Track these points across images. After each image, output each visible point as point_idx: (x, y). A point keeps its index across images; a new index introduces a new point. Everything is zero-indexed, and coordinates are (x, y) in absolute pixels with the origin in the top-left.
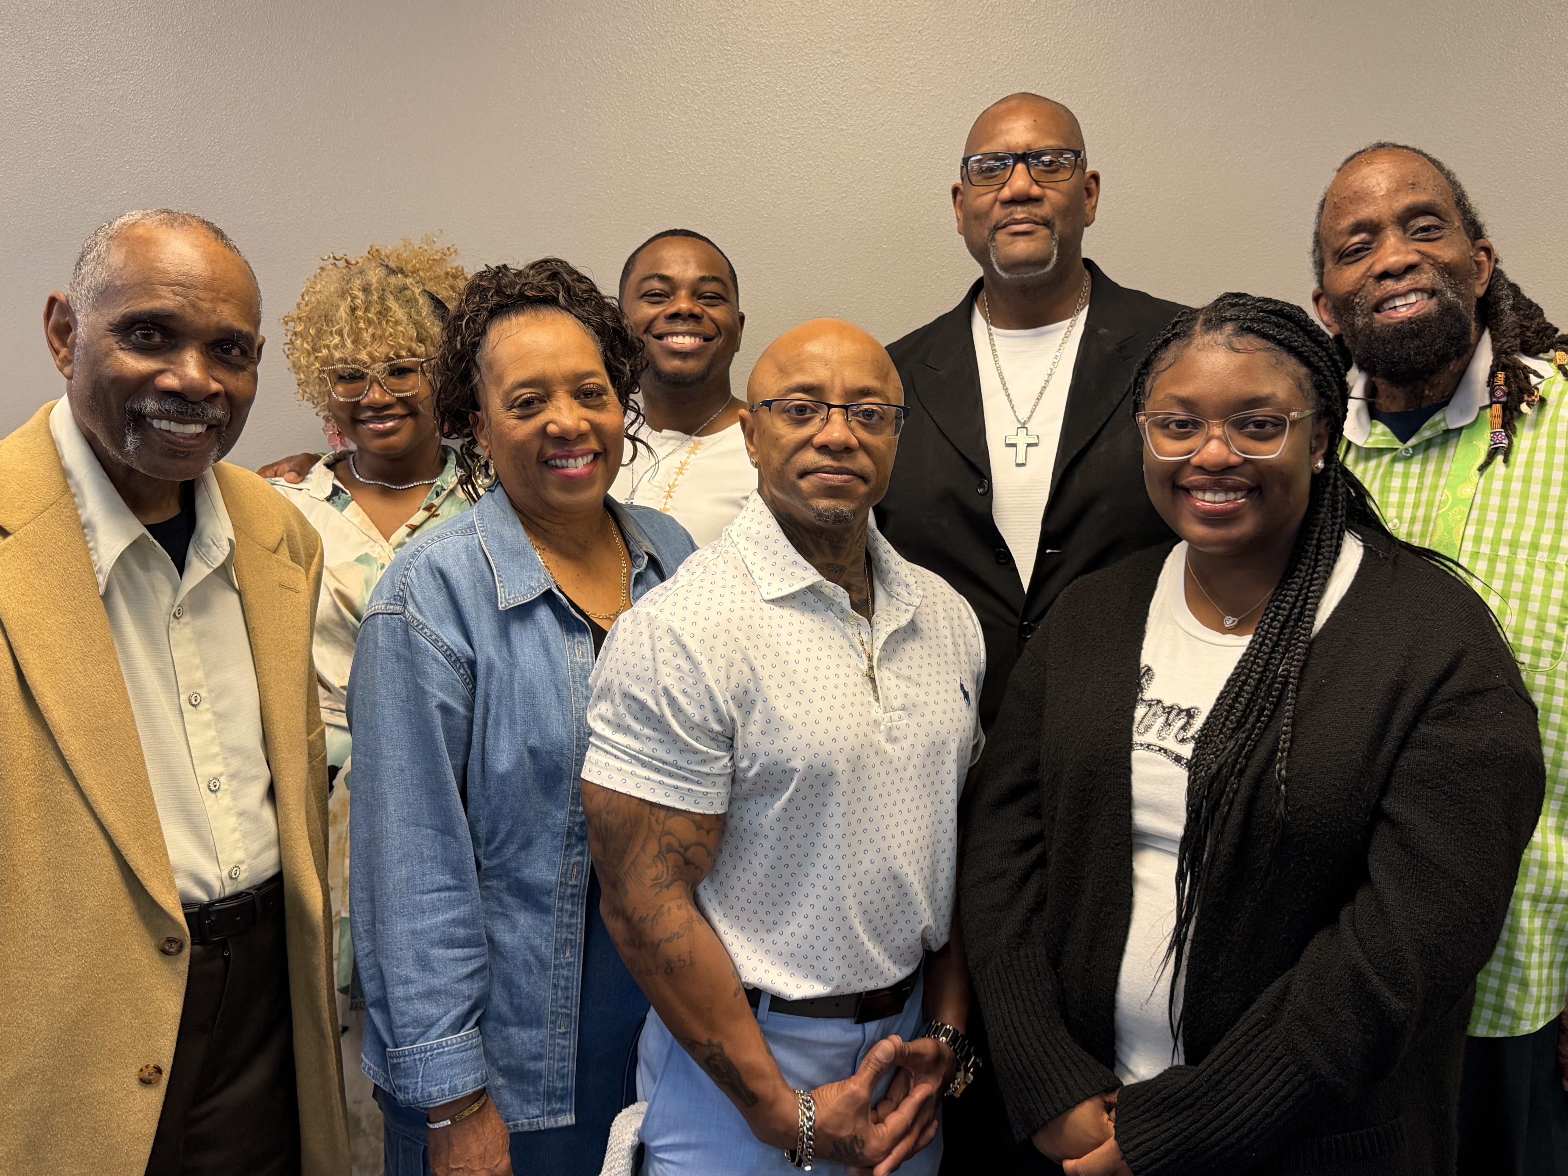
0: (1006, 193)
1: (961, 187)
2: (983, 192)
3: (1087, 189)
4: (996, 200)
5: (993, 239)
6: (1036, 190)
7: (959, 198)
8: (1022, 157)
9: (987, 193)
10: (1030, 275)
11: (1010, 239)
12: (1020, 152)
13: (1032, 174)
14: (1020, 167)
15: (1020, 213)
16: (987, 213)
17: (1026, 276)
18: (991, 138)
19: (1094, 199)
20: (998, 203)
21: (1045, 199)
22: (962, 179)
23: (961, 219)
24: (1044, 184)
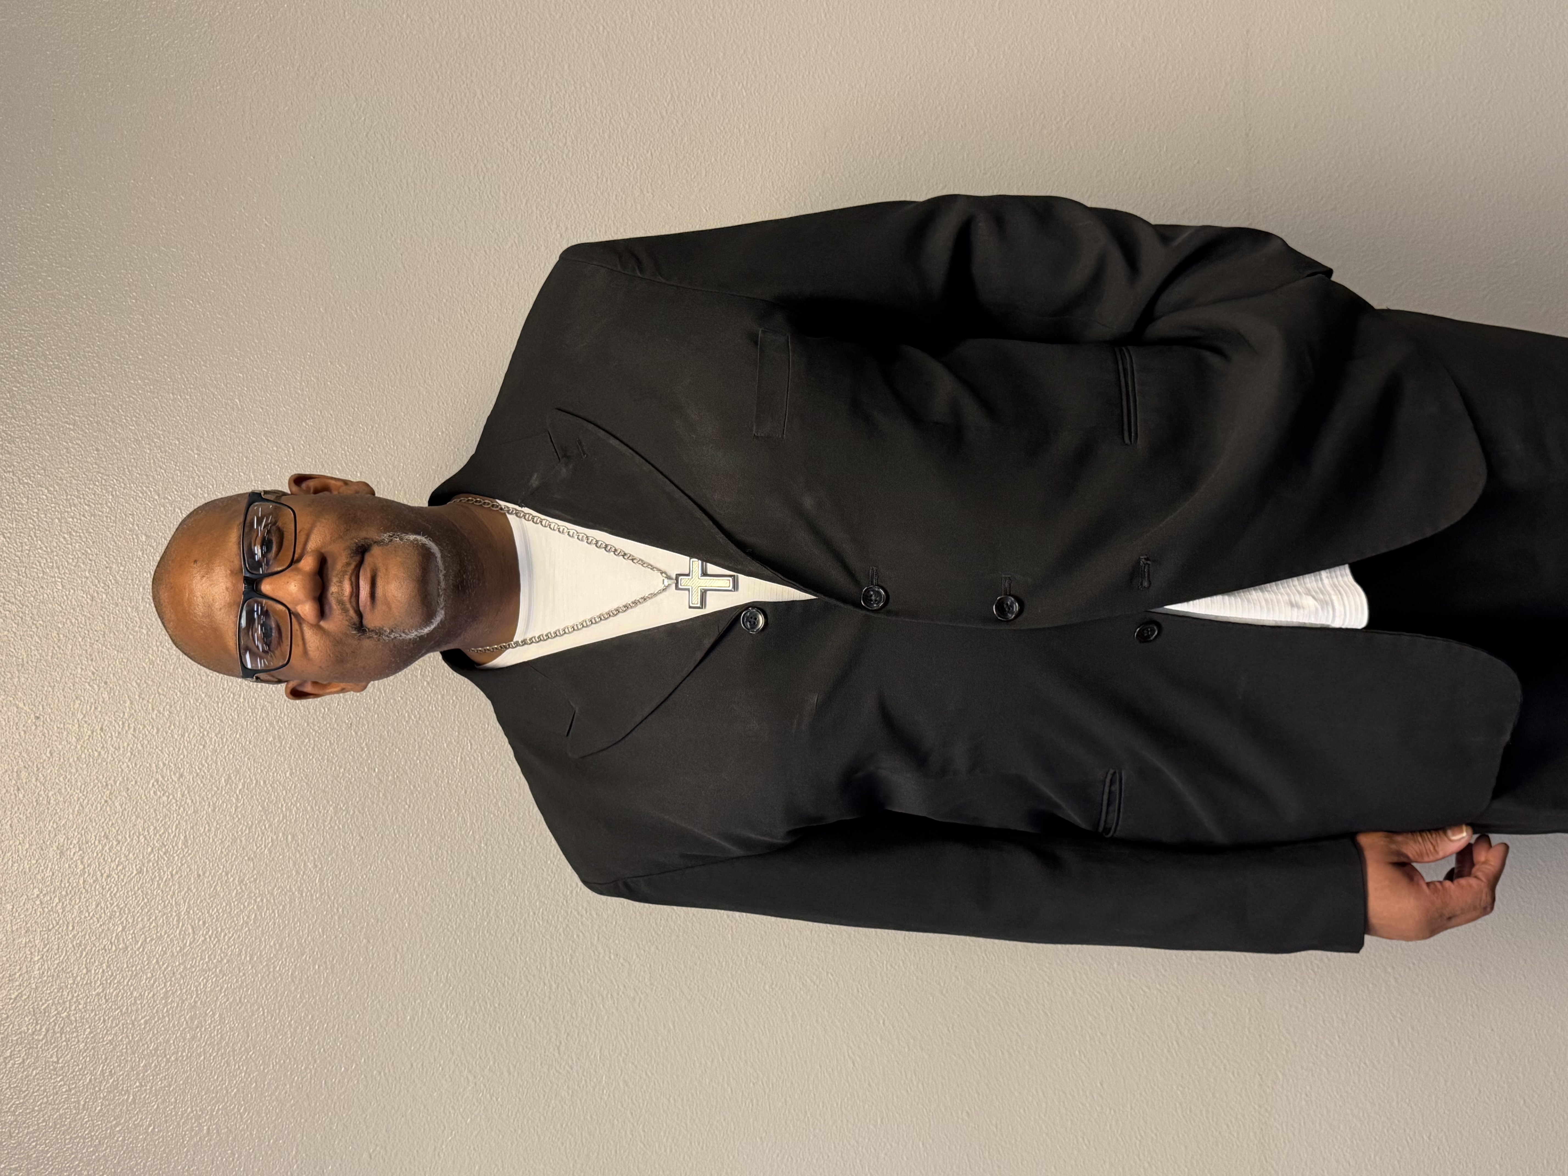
0: (307, 609)
1: (292, 684)
2: (301, 648)
3: (316, 491)
4: (317, 627)
5: (379, 632)
6: (308, 564)
7: (308, 688)
8: (252, 585)
9: (303, 639)
10: (441, 577)
11: (380, 606)
12: (242, 587)
13: (280, 569)
14: (266, 587)
15: (340, 589)
16: (337, 642)
17: (443, 585)
18: (216, 632)
19: (333, 482)
20: (322, 623)
21: (323, 551)
22: (279, 681)
23: (342, 685)
24: (298, 551)
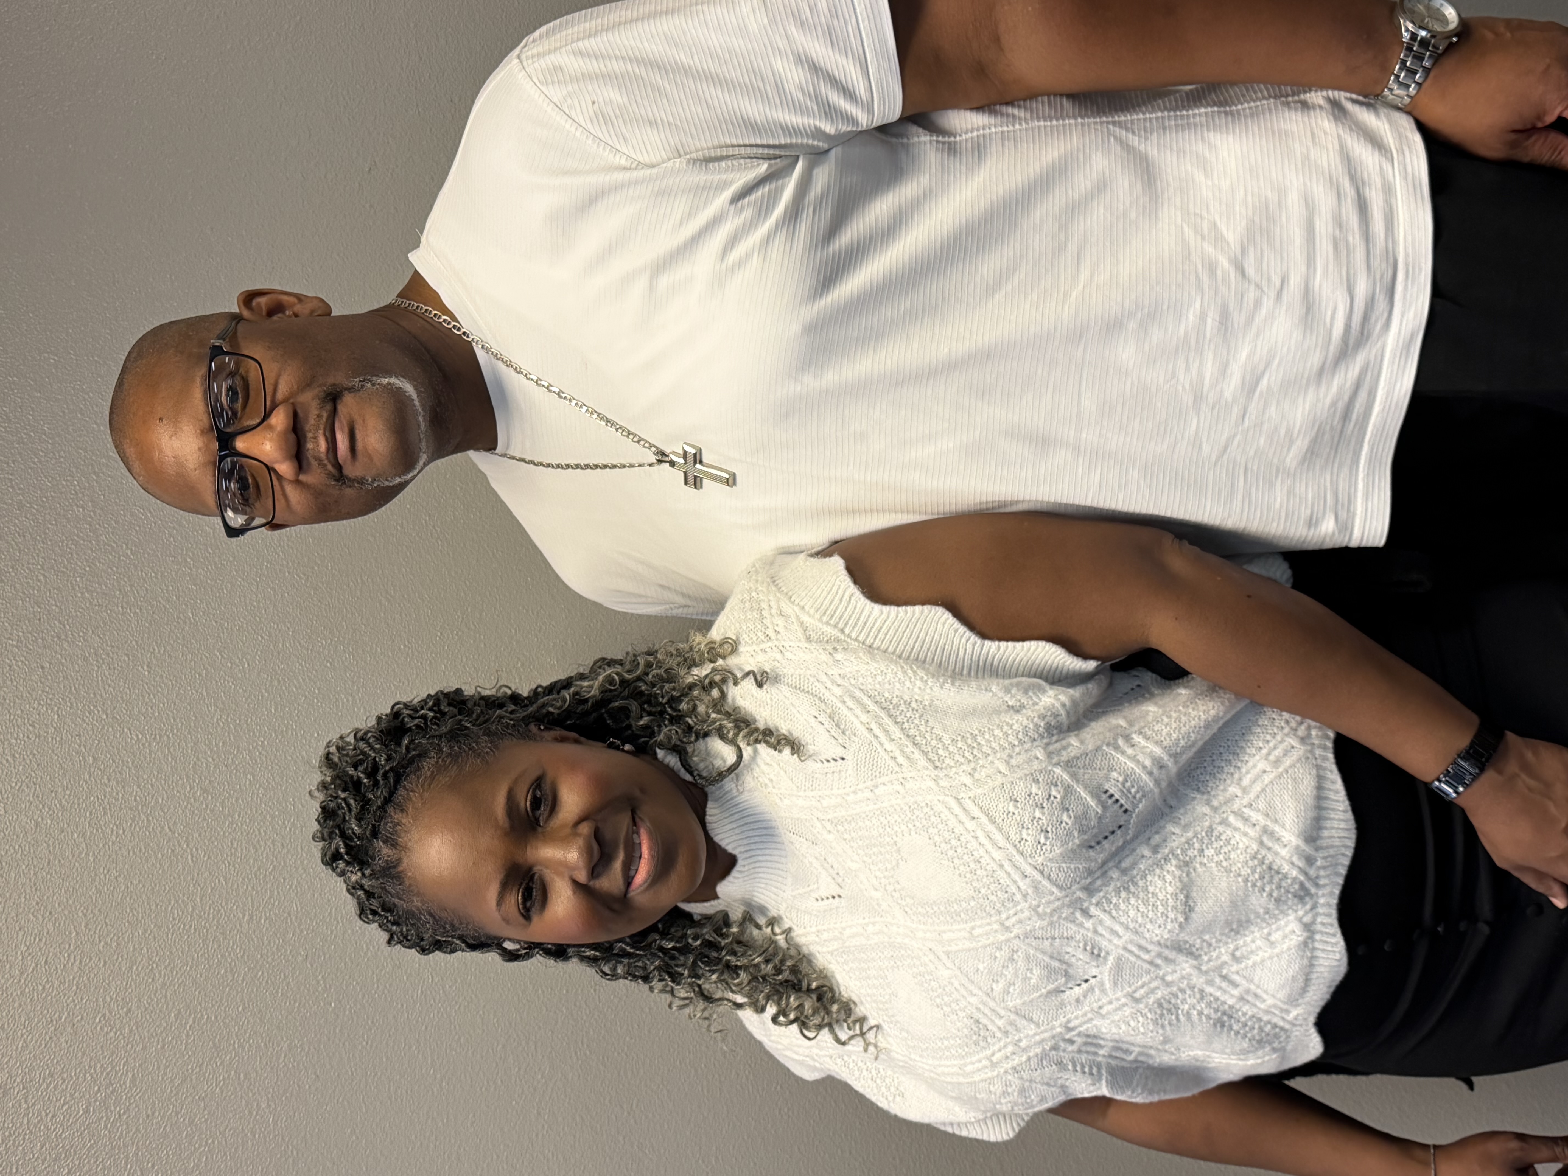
5: (361, 481)
9: (284, 493)
11: (361, 458)
12: (215, 445)
13: (251, 424)
14: (240, 445)
15: (318, 445)
16: (317, 493)
21: (293, 402)
